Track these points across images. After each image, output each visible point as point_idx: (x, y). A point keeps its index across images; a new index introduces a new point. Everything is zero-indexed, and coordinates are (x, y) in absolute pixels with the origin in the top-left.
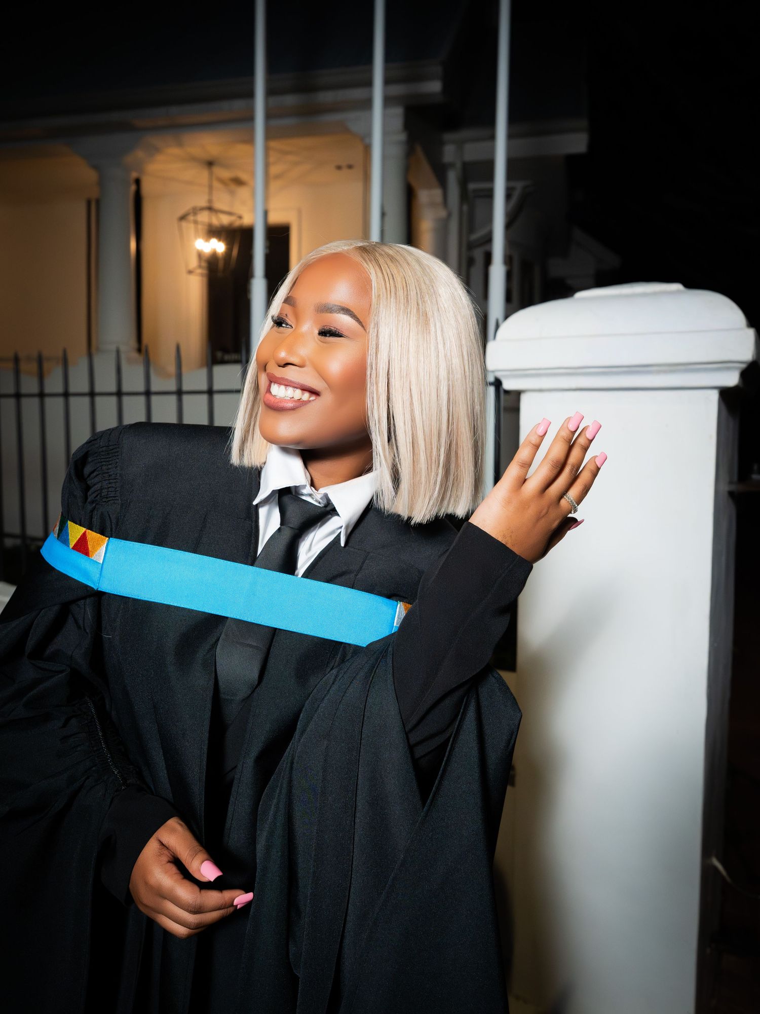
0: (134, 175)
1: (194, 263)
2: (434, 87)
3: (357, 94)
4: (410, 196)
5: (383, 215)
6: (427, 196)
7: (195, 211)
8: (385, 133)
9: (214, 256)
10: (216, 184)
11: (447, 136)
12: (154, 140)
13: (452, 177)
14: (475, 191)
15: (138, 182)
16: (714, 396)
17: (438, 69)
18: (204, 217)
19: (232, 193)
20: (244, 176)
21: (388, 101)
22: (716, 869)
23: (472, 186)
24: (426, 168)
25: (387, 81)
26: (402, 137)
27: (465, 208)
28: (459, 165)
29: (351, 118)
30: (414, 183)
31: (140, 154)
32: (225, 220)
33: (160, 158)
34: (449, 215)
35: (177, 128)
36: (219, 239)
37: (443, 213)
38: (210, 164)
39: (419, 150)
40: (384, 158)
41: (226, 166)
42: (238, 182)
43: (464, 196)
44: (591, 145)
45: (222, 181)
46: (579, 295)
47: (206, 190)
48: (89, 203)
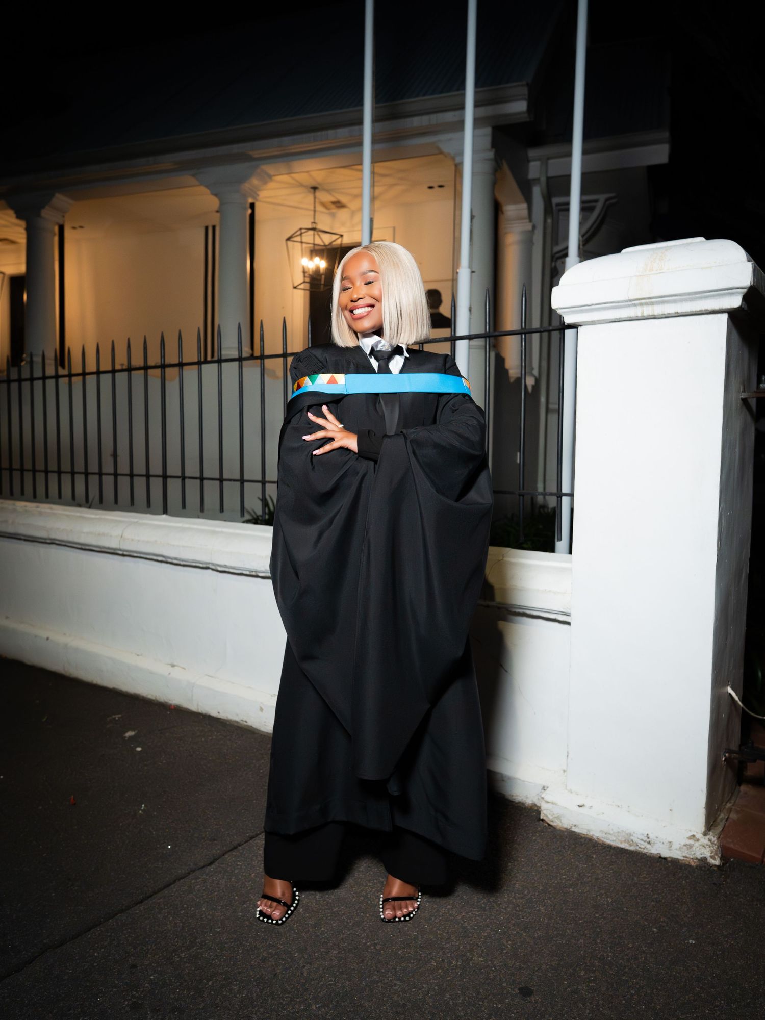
0: (250, 201)
1: (299, 278)
2: (519, 107)
3: (449, 117)
4: (496, 210)
5: (472, 217)
6: (514, 210)
7: (301, 231)
8: (475, 152)
9: (317, 271)
10: (319, 208)
11: (532, 153)
12: (269, 168)
13: (537, 192)
14: (558, 205)
15: (252, 206)
16: (725, 317)
17: (525, 91)
18: (308, 237)
19: (333, 215)
20: (344, 199)
21: (477, 122)
22: (730, 694)
23: (555, 200)
24: (511, 183)
25: (477, 105)
26: (491, 154)
27: (549, 221)
28: (543, 179)
29: (444, 141)
30: (501, 199)
31: (255, 181)
32: (327, 239)
33: (271, 185)
34: (534, 227)
35: (288, 157)
36: (322, 257)
37: (529, 227)
38: (315, 188)
39: (506, 167)
40: (473, 174)
41: (328, 191)
42: (339, 205)
43: (548, 210)
44: (672, 156)
45: (323, 205)
46: (624, 251)
47: (312, 213)
48: (207, 228)
